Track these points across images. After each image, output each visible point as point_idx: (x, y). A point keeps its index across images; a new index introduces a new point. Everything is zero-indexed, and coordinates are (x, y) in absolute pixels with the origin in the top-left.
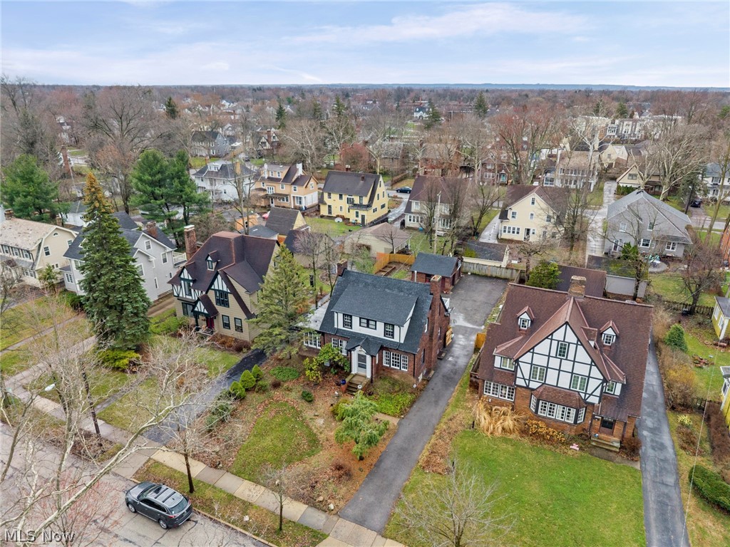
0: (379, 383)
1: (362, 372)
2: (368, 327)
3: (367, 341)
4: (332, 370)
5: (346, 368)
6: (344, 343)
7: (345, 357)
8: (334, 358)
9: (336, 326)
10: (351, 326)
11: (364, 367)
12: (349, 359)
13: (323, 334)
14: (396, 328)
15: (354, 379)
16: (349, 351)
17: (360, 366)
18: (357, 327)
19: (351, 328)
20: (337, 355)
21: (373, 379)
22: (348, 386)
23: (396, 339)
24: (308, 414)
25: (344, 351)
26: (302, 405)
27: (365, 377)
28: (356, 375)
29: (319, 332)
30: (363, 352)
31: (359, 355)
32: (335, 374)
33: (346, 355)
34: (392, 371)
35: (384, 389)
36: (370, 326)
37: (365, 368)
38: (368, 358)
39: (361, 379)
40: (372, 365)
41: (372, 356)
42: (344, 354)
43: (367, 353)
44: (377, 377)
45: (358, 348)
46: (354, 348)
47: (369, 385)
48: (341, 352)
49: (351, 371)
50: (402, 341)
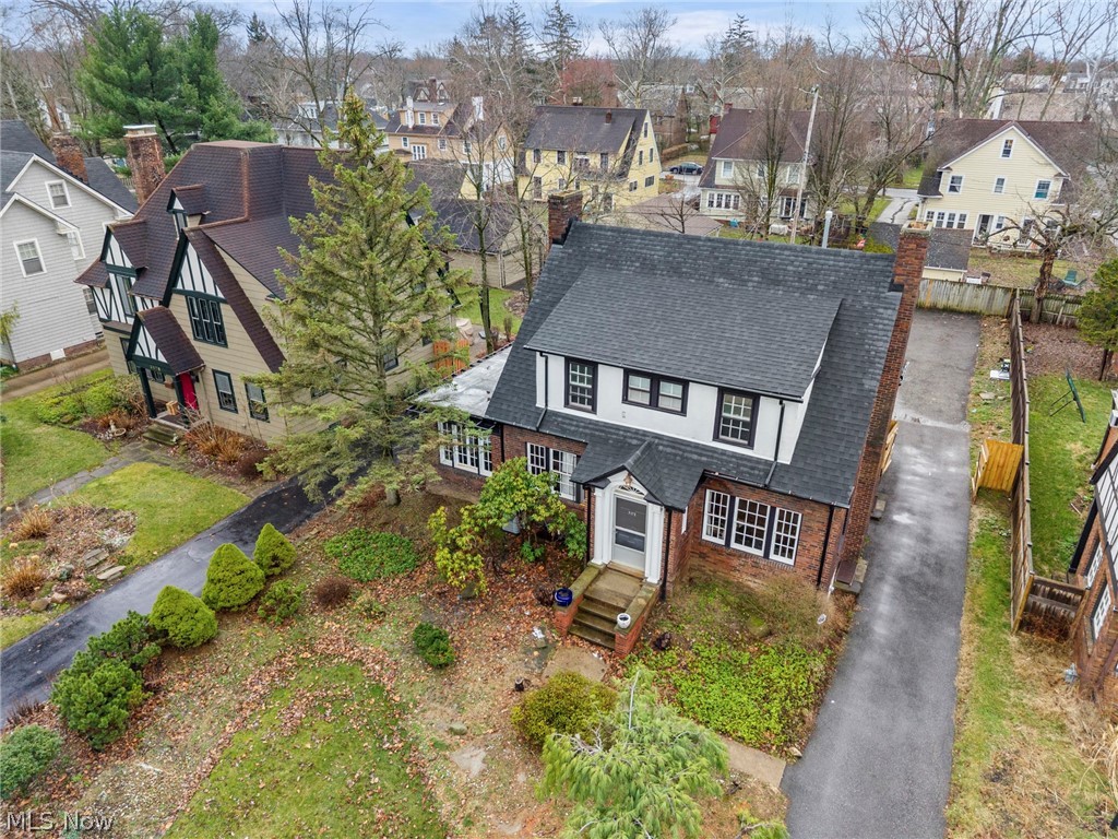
0: (688, 603)
1: (627, 560)
2: (654, 404)
3: (654, 456)
4: (526, 547)
5: (572, 545)
6: (568, 461)
7: (569, 507)
8: (531, 510)
9: (540, 404)
10: (593, 403)
11: (639, 545)
12: (586, 516)
13: (498, 428)
14: (769, 409)
15: (602, 585)
16: (587, 487)
17: (621, 539)
18: (613, 406)
19: (594, 411)
20: (543, 500)
21: (669, 588)
22: (581, 610)
23: (762, 450)
24: (429, 722)
25: (566, 484)
26: (412, 682)
27: (641, 579)
28: (607, 568)
29: (484, 423)
30: (637, 494)
31: (620, 502)
32: (537, 559)
33: (571, 498)
34: (735, 562)
35: (707, 625)
36: (663, 402)
37: (641, 548)
38: (655, 517)
39: (627, 587)
40: (667, 541)
41: (669, 510)
42: (567, 494)
43: (653, 498)
44: (679, 580)
45: (618, 480)
46: (603, 480)
47: (654, 606)
48: (557, 488)
49: (588, 556)
50: (786, 458)
